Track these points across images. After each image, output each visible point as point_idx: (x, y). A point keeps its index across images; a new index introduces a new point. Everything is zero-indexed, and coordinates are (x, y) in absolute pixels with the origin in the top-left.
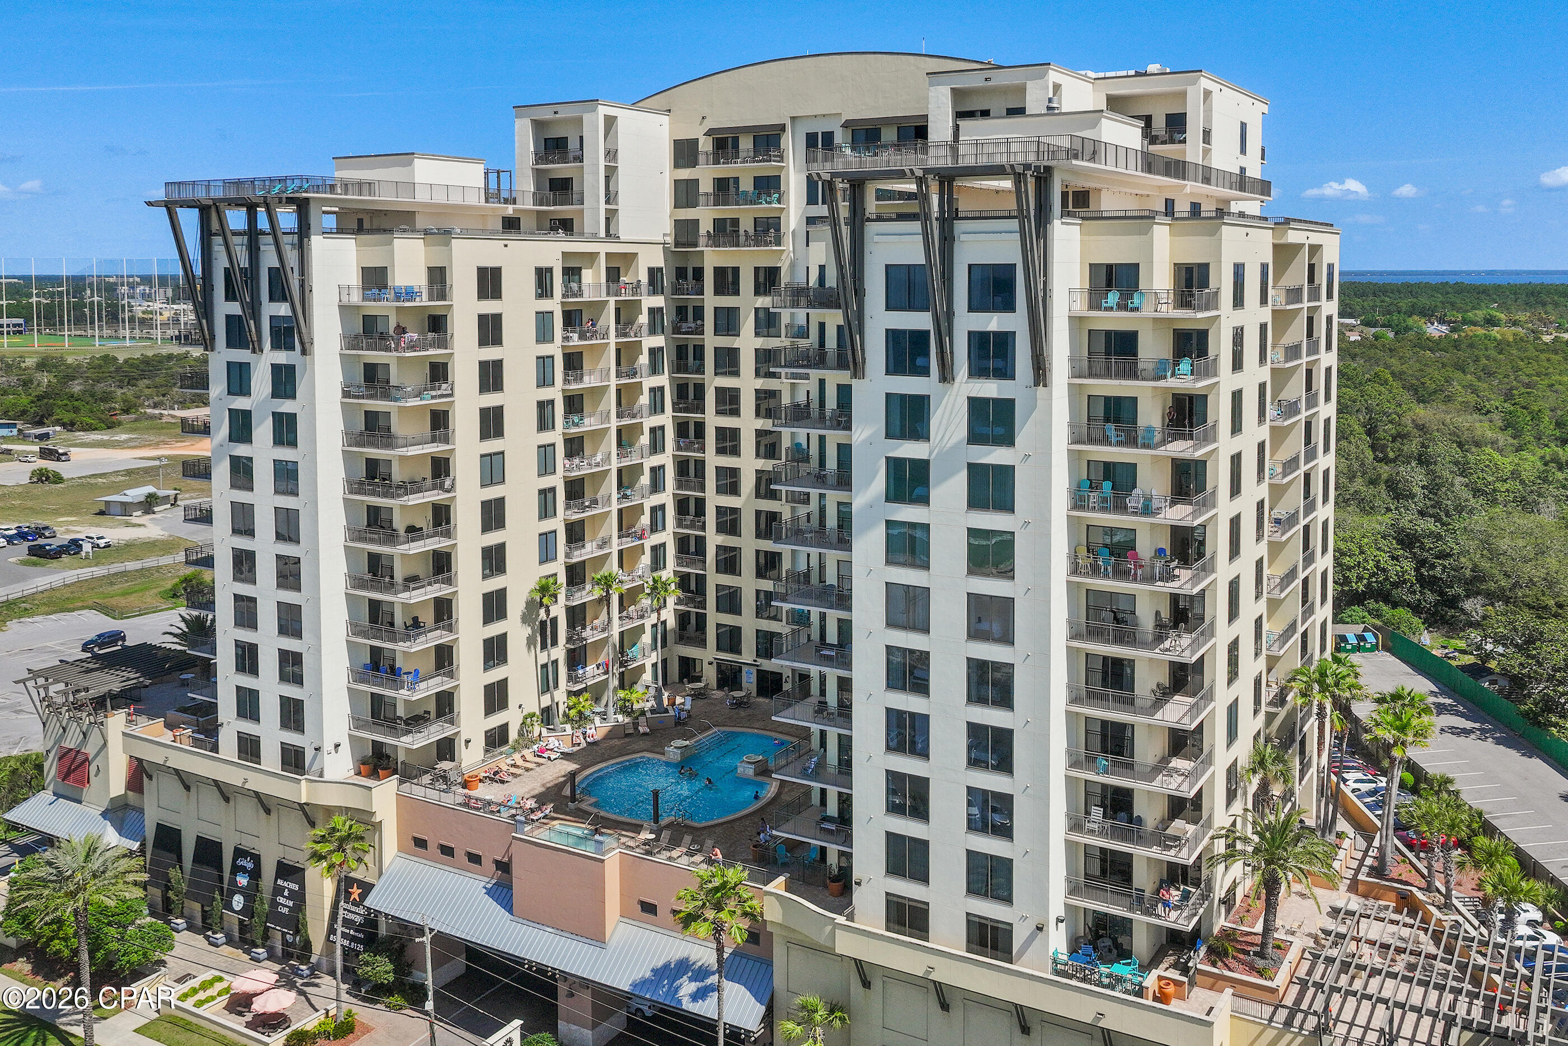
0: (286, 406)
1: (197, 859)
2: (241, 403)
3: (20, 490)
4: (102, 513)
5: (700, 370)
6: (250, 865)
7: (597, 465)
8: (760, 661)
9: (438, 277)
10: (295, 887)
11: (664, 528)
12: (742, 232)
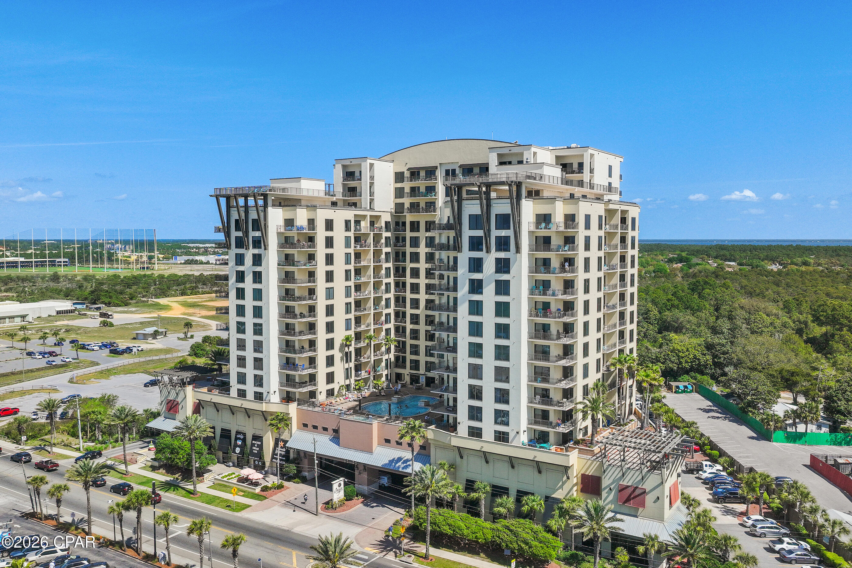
0: (258, 269)
1: (222, 436)
2: (241, 268)
3: (96, 329)
4: (134, 339)
5: (404, 261)
6: (242, 437)
7: (366, 295)
8: (427, 373)
9: (311, 222)
10: (260, 443)
11: (390, 322)
12: (421, 207)
